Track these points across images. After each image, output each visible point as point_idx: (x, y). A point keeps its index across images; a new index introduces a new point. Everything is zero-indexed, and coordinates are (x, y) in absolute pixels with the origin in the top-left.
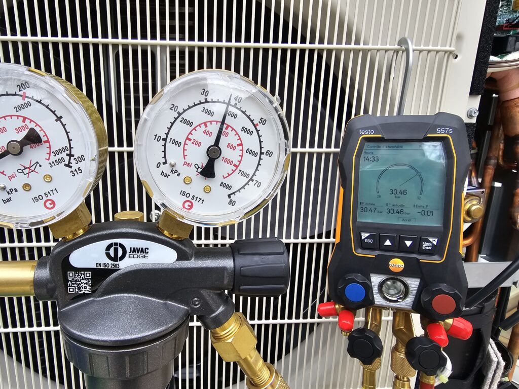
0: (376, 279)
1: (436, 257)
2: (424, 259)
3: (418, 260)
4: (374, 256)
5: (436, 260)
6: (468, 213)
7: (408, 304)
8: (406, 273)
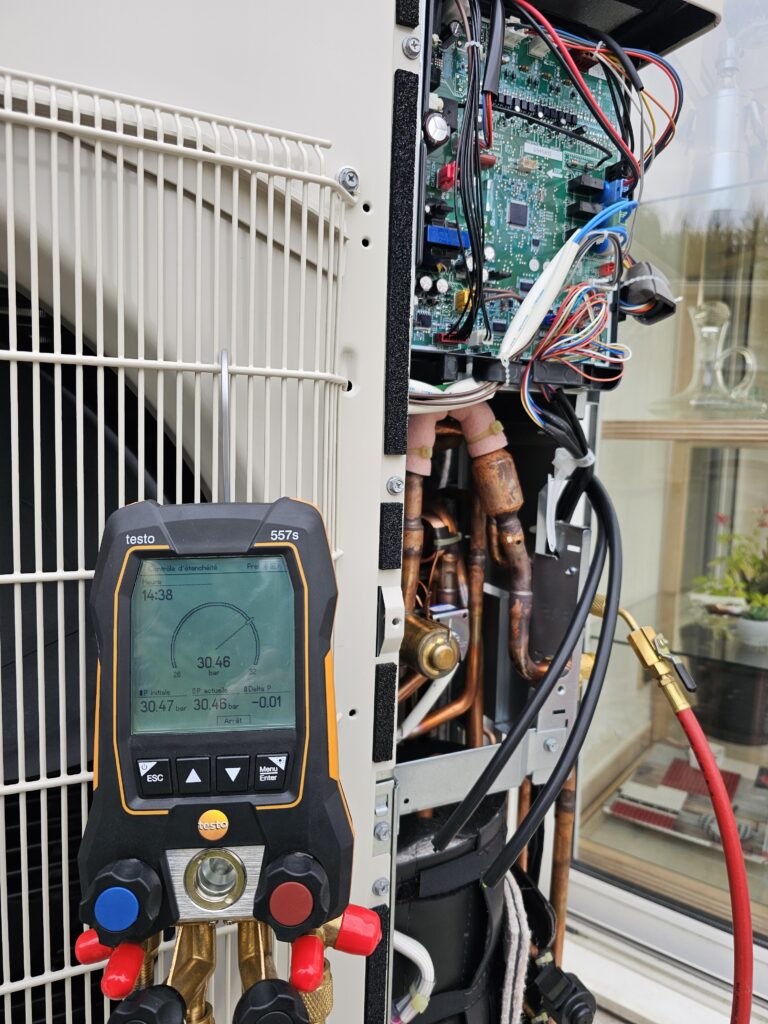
0: (178, 861)
1: (286, 796)
2: (263, 803)
3: (252, 807)
4: (166, 812)
5: (286, 802)
6: (431, 661)
7: (245, 906)
8: (233, 838)
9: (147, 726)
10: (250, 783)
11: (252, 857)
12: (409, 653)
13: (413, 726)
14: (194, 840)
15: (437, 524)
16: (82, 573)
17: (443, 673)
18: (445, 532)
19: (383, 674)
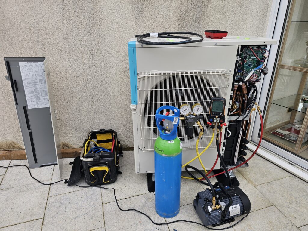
0: (214, 119)
5: (221, 116)
6: (234, 107)
7: (218, 122)
8: (218, 118)
9: (213, 111)
10: (219, 115)
11: (219, 119)
12: (232, 107)
13: (232, 113)
14: (215, 117)
15: (238, 93)
16: (210, 101)
17: (235, 109)
18: (239, 94)
19: (229, 109)
